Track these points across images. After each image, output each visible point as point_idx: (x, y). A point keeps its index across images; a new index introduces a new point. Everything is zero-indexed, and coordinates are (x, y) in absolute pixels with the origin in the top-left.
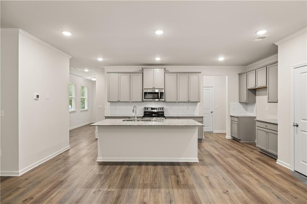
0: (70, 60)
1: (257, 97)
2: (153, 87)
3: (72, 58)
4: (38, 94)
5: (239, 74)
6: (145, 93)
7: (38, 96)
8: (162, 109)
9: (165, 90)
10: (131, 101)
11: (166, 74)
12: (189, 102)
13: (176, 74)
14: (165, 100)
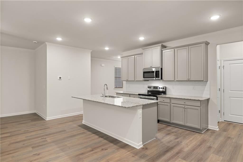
2: (151, 66)
3: (92, 51)
4: (60, 77)
7: (60, 78)
8: (163, 88)
9: (162, 69)
10: (136, 80)
11: (163, 51)
12: (189, 81)
13: (173, 50)
14: (162, 79)
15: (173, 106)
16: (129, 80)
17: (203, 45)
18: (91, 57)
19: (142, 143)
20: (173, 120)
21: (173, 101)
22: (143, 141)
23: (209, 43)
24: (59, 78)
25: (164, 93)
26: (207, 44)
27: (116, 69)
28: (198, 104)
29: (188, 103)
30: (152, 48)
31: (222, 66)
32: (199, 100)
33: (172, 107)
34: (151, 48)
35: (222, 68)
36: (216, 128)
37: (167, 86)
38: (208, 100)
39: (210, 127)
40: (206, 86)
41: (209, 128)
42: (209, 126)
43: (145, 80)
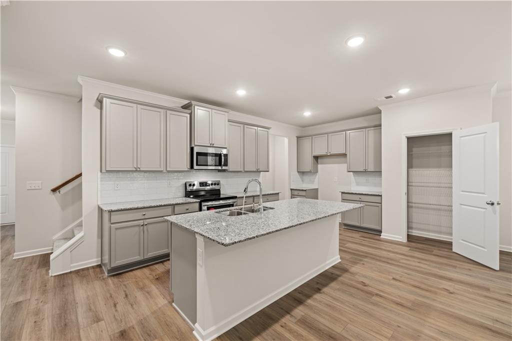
1: (319, 165)
5: (298, 137)
6: (197, 153)
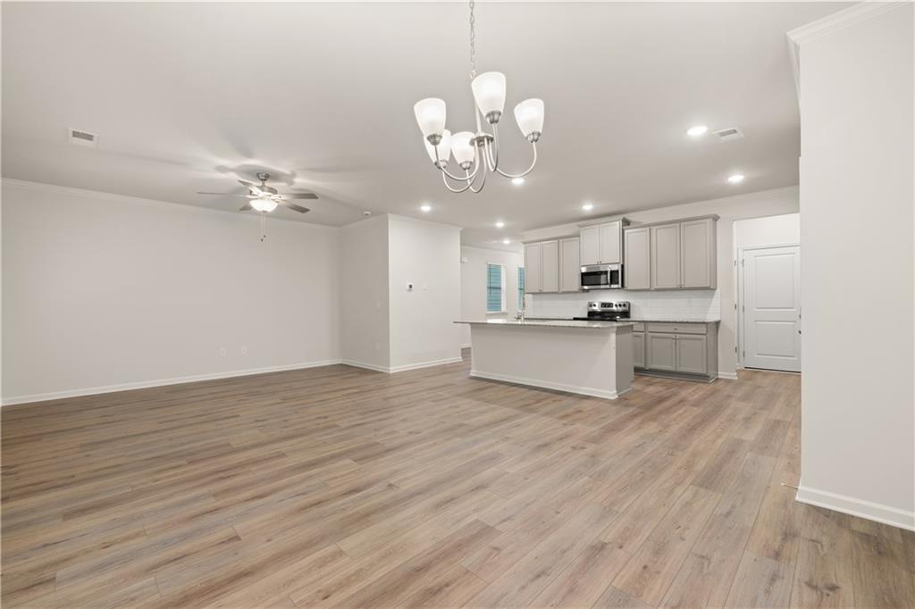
0: (462, 233)
2: (598, 261)
4: (411, 284)
6: (582, 273)
7: (411, 286)
8: (624, 305)
9: (623, 266)
10: (562, 290)
11: (626, 232)
12: (681, 289)
13: (648, 229)
14: (623, 285)
15: (653, 337)
16: (545, 291)
17: (709, 221)
18: (461, 244)
19: (615, 391)
20: (652, 364)
21: (651, 328)
22: (617, 389)
23: (719, 217)
24: (408, 287)
25: (626, 314)
26: (716, 218)
27: (490, 268)
28: (703, 329)
29: (681, 329)
30: (601, 226)
31: (741, 260)
32: (704, 323)
33: (649, 339)
34: (599, 224)
35: (741, 265)
36: (733, 376)
37: (630, 301)
38: (718, 323)
39: (721, 374)
40: (713, 297)
41: (719, 377)
42: (719, 373)
43: (584, 291)
